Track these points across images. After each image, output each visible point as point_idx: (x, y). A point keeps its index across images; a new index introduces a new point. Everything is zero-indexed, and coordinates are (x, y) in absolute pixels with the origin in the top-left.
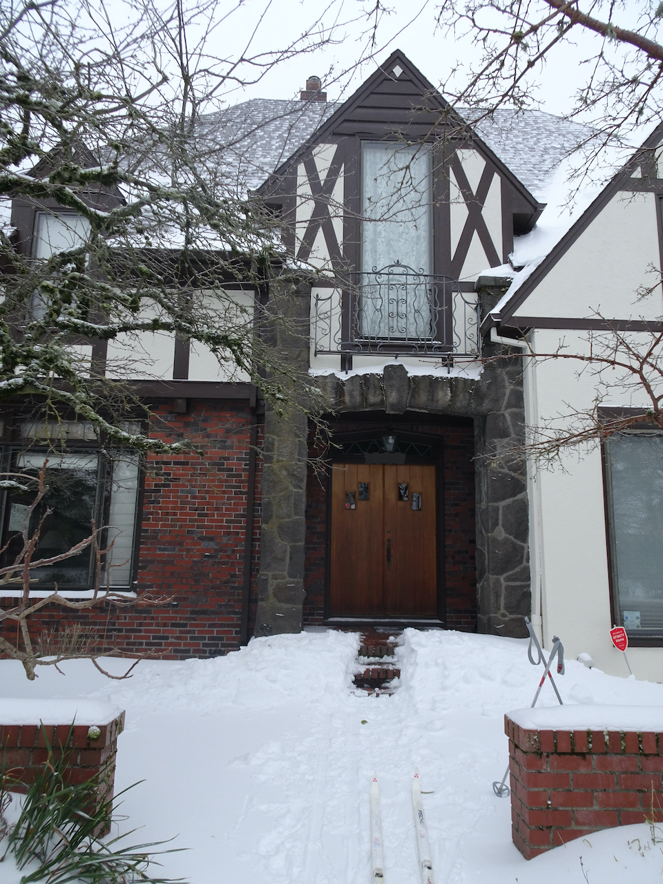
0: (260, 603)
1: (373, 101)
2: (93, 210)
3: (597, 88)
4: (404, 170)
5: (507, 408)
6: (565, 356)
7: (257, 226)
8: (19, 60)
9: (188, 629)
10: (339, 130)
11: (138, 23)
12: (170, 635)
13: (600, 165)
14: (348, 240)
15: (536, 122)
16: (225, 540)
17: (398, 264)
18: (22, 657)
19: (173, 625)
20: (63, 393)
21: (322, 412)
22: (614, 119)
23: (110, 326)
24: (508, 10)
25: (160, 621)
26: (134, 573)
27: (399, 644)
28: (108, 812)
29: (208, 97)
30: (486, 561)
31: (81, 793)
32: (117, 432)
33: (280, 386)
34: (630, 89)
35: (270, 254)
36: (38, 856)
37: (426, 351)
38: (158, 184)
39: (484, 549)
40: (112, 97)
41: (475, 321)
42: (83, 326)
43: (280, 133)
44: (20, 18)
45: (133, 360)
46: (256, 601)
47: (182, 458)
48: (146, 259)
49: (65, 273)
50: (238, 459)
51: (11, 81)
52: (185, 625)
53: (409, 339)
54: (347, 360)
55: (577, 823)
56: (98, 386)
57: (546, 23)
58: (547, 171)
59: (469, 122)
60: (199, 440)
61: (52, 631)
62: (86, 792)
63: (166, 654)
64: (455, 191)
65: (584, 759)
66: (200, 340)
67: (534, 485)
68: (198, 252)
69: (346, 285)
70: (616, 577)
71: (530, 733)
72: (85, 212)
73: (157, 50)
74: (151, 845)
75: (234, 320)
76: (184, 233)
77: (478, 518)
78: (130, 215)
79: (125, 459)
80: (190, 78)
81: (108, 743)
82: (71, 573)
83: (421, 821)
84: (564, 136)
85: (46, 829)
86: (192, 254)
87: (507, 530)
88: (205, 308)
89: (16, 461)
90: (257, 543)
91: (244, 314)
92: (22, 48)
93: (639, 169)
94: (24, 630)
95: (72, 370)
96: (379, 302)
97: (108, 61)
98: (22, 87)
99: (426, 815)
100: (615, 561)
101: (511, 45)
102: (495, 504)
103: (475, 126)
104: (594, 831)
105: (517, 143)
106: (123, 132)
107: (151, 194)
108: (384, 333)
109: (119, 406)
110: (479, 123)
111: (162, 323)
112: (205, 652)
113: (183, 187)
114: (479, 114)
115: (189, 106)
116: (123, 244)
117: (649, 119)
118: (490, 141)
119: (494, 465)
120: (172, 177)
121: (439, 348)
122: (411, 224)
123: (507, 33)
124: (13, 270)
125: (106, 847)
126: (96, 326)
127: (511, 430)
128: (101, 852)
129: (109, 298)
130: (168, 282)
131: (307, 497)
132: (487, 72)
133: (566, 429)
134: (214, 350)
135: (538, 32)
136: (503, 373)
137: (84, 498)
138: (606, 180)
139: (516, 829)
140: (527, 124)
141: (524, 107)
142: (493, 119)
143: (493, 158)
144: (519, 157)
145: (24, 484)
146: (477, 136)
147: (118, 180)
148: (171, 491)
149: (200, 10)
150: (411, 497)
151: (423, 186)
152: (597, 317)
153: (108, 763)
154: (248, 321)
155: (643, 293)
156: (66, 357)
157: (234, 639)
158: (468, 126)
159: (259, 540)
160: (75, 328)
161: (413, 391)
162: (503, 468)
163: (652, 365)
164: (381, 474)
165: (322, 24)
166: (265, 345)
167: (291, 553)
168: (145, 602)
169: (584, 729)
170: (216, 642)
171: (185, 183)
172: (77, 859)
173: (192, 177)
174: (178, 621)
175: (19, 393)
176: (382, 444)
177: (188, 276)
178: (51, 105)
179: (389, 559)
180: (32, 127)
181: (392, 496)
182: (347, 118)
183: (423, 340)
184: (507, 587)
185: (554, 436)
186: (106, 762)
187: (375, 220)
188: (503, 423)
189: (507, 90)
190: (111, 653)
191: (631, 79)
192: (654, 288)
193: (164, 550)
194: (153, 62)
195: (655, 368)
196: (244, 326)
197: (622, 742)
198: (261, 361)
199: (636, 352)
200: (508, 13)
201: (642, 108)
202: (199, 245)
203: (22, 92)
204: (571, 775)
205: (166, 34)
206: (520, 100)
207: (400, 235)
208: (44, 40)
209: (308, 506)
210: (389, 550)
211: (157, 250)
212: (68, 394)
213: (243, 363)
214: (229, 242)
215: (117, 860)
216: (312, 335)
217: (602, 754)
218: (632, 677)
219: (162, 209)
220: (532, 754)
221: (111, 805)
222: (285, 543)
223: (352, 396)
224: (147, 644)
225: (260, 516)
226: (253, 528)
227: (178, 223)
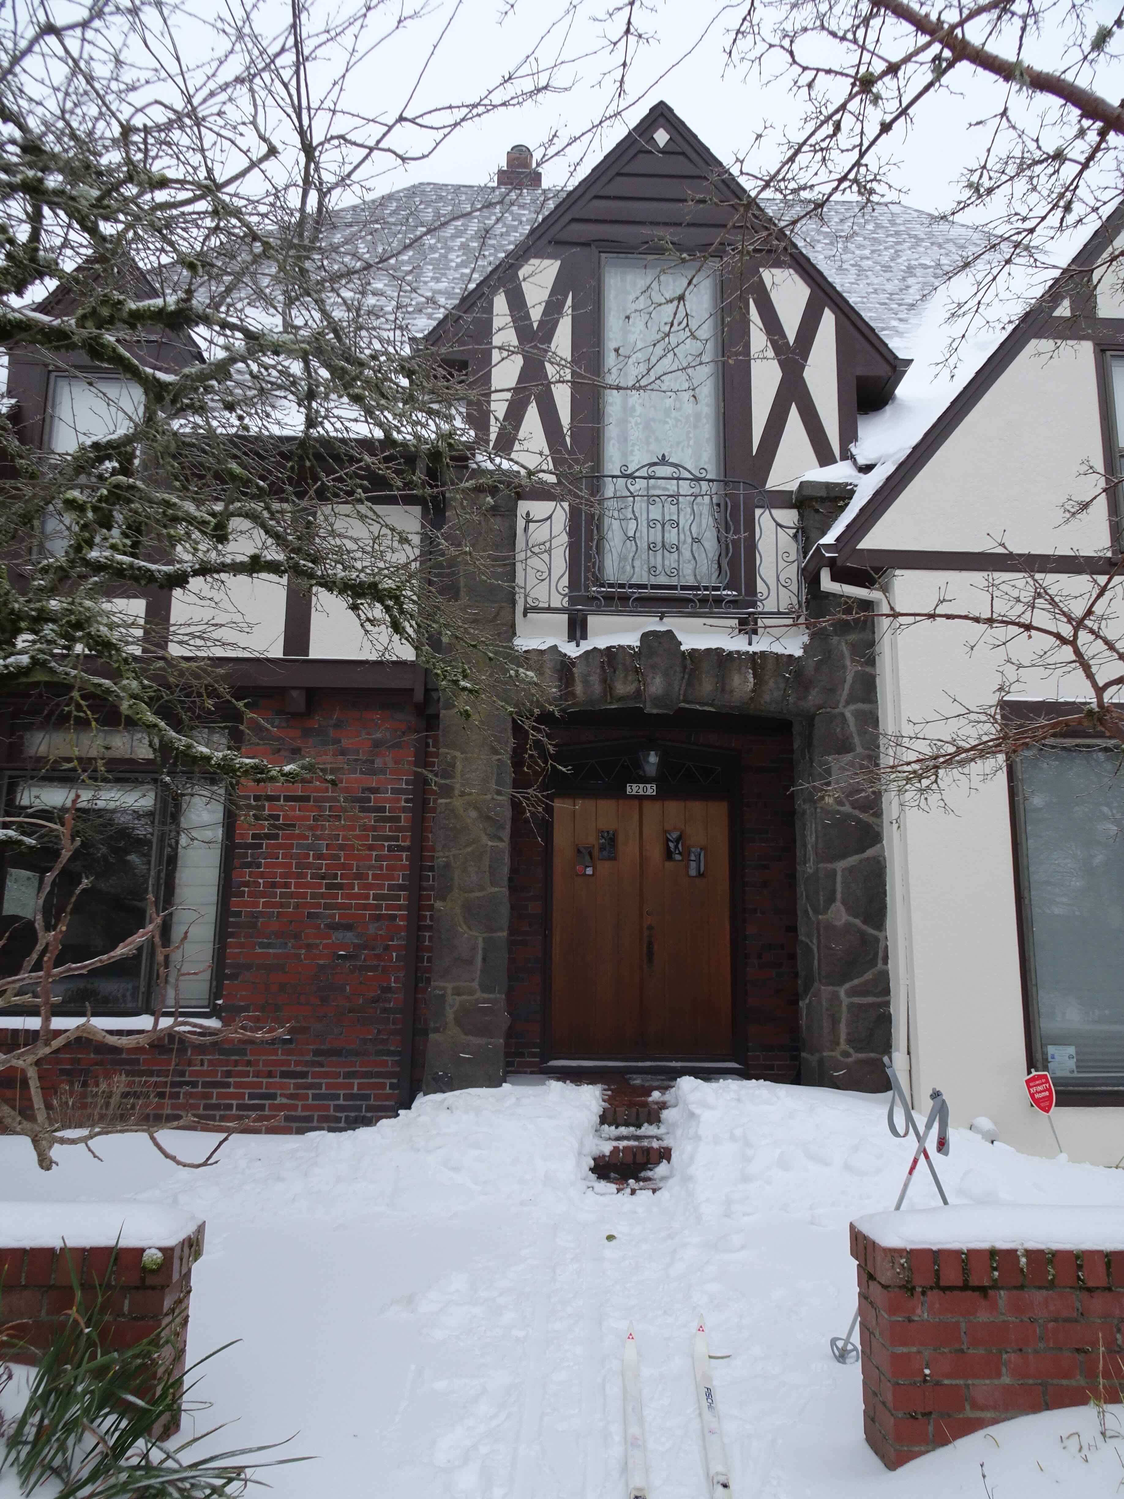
0: (433, 1036)
1: (621, 186)
2: (149, 370)
3: (995, 168)
4: (676, 303)
5: (847, 703)
6: (948, 617)
7: (426, 398)
8: (24, 119)
9: (310, 1080)
10: (564, 236)
11: (226, 56)
12: (279, 1092)
13: (1001, 297)
14: (580, 421)
15: (893, 223)
16: (372, 929)
17: (663, 461)
18: (32, 1130)
19: (284, 1075)
20: (97, 680)
21: (537, 711)
22: (1024, 219)
23: (178, 566)
24: (850, 36)
25: (261, 1067)
26: (217, 987)
27: (668, 1104)
28: (177, 1398)
29: (343, 181)
30: (816, 962)
31: (131, 1363)
32: (189, 747)
33: (466, 667)
34: (1051, 170)
35: (450, 445)
36: (56, 1472)
37: (711, 607)
38: (260, 327)
39: (811, 942)
40: (182, 182)
41: (793, 556)
42: (131, 566)
43: (463, 240)
44: (29, 50)
45: (216, 625)
46: (425, 1032)
47: (298, 790)
48: (239, 454)
49: (101, 477)
50: (395, 791)
51: (11, 154)
52: (304, 1075)
53: (684, 588)
54: (578, 622)
55: (975, 1406)
56: (160, 669)
57: (914, 59)
58: (913, 305)
59: (782, 224)
60: (328, 760)
61: (77, 1087)
62: (139, 1361)
63: (276, 1124)
64: (758, 339)
65: (985, 1296)
66: (330, 590)
67: (896, 834)
68: (327, 442)
69: (576, 496)
70: (1034, 989)
71: (894, 1253)
72: (134, 374)
73: (259, 102)
74: (250, 1451)
75: (388, 556)
76: (302, 410)
77: (801, 889)
78: (212, 378)
79: (201, 792)
80: (315, 149)
81: (176, 1277)
82: (110, 987)
83: (710, 1406)
84: (940, 246)
85: (71, 1427)
86: (318, 445)
87: (850, 910)
88: (339, 536)
89: (15, 797)
90: (427, 934)
91: (406, 546)
92: (31, 100)
93: (1066, 303)
94: (34, 1084)
95: (114, 641)
96: (632, 525)
97: (177, 120)
98: (31, 166)
99: (717, 1395)
100: (1032, 959)
101: (851, 97)
102: (829, 866)
103: (792, 231)
104: (1004, 1420)
105: (862, 258)
106: (201, 239)
107: (247, 344)
108: (641, 576)
109: (194, 702)
110: (799, 225)
111: (266, 562)
112: (338, 1120)
113: (302, 332)
114: (798, 210)
115: (313, 197)
116: (201, 427)
117: (1081, 220)
118: (816, 254)
119: (829, 800)
120: (283, 314)
121: (734, 603)
122: (686, 396)
123: (847, 75)
124: (14, 473)
125: (173, 1455)
126: (153, 567)
127: (856, 740)
128: (165, 1465)
129: (175, 520)
130: (276, 491)
131: (512, 857)
132: (812, 141)
133: (949, 739)
134: (355, 608)
135: (900, 74)
136: (842, 646)
137: (129, 858)
138: (1010, 322)
139: (871, 1418)
140: (878, 226)
141: (875, 198)
142: (822, 219)
143: (823, 284)
144: (865, 282)
145: (29, 835)
146: (795, 246)
147: (193, 321)
148: (280, 846)
149: (332, 35)
150: (686, 854)
151: (706, 331)
152: (1001, 550)
153: (177, 1312)
154: (412, 557)
155: (1073, 510)
156: (105, 620)
157: (387, 1097)
158: (781, 230)
159: (429, 928)
160: (120, 572)
161: (690, 675)
162: (843, 805)
163: (1092, 631)
164: (636, 816)
165: (536, 60)
166: (440, 599)
167: (485, 950)
168: (237, 1035)
169: (985, 1245)
170: (358, 1103)
171: (306, 324)
172: (123, 1476)
173: (317, 315)
174: (292, 1068)
175: (24, 680)
176: (638, 765)
177: (310, 481)
178: (82, 196)
179: (650, 960)
180: (46, 231)
181: (655, 852)
182: (577, 217)
183: (706, 588)
184: (851, 1006)
185: (928, 751)
186: (173, 1310)
187: (626, 389)
188: (843, 729)
189: (846, 170)
190: (181, 1122)
191: (1052, 154)
192: (1092, 501)
193: (269, 946)
194: (251, 123)
195: (1098, 636)
196: (406, 566)
197: (1050, 1268)
198: (434, 625)
199: (1065, 609)
200: (850, 41)
201: (1070, 202)
202: (329, 429)
203: (31, 173)
204: (963, 1326)
205: (274, 76)
206: (868, 186)
207: (667, 412)
208: (69, 85)
209: (514, 871)
210: (650, 944)
211: (258, 438)
212: (107, 682)
213: (404, 628)
214: (380, 425)
215: (193, 1477)
216: (519, 580)
217: (1016, 1288)
218: (1063, 1157)
219: (266, 369)
220: (896, 1290)
221: (182, 1383)
222: (474, 933)
223: (586, 683)
224: (240, 1107)
225: (432, 888)
226: (421, 908)
227: (292, 393)
